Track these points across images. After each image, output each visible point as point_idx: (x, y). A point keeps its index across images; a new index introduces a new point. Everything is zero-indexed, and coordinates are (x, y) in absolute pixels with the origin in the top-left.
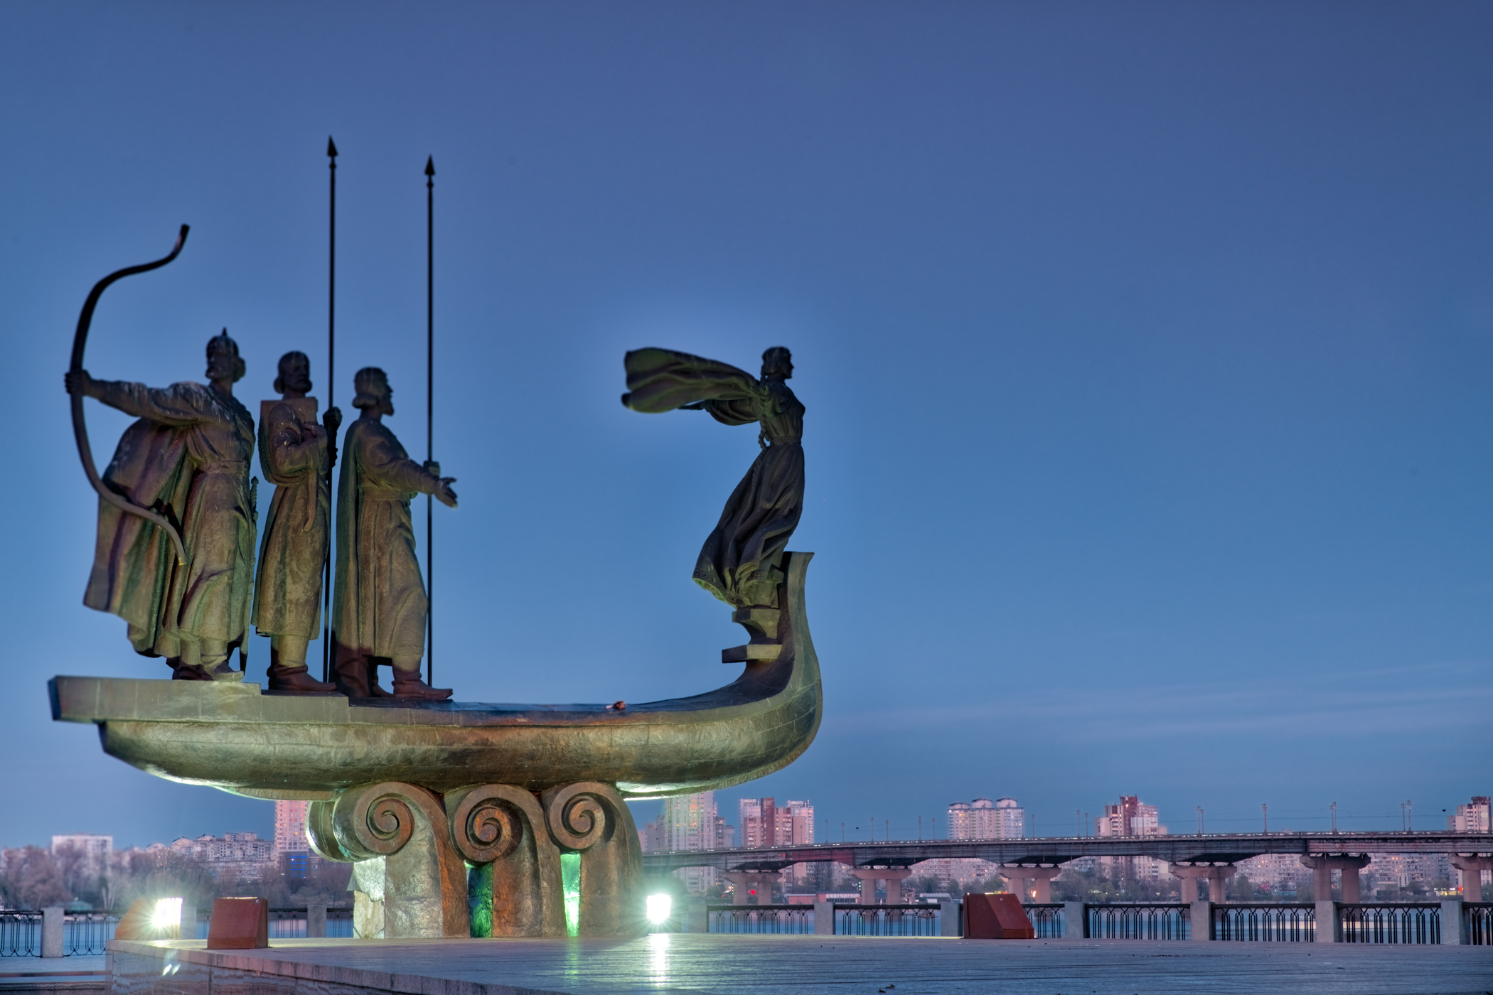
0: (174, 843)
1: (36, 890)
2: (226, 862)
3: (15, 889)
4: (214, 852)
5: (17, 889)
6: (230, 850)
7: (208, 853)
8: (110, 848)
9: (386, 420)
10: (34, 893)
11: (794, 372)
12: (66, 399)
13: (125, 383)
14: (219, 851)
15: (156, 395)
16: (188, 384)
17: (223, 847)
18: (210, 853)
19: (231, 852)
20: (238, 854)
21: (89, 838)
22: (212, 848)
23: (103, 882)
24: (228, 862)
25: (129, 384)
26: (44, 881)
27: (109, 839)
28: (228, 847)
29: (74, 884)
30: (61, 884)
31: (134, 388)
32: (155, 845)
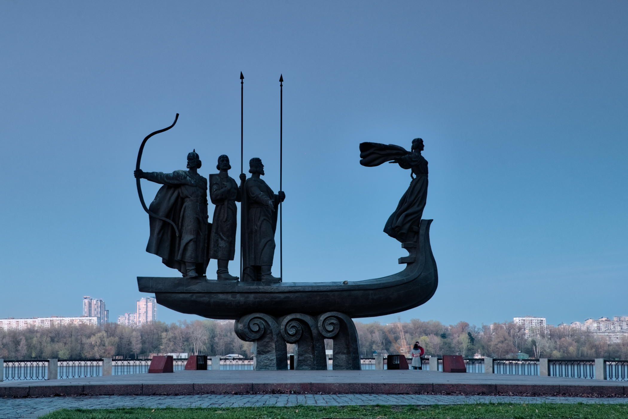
0: (585, 322)
1: (498, 346)
2: (609, 333)
3: (488, 346)
4: (604, 327)
5: (489, 346)
6: (613, 326)
7: (601, 327)
8: (545, 325)
9: (261, 177)
10: (497, 348)
11: (424, 148)
12: (135, 179)
13: (155, 172)
14: (607, 326)
15: (167, 176)
16: (179, 171)
17: (609, 324)
18: (602, 328)
19: (614, 327)
20: (619, 328)
21: (533, 319)
22: (603, 325)
23: (534, 343)
24: (610, 333)
25: (157, 173)
26: (502, 342)
27: (544, 319)
28: (612, 325)
29: (519, 344)
30: (511, 343)
31: (159, 174)
32: (575, 323)
